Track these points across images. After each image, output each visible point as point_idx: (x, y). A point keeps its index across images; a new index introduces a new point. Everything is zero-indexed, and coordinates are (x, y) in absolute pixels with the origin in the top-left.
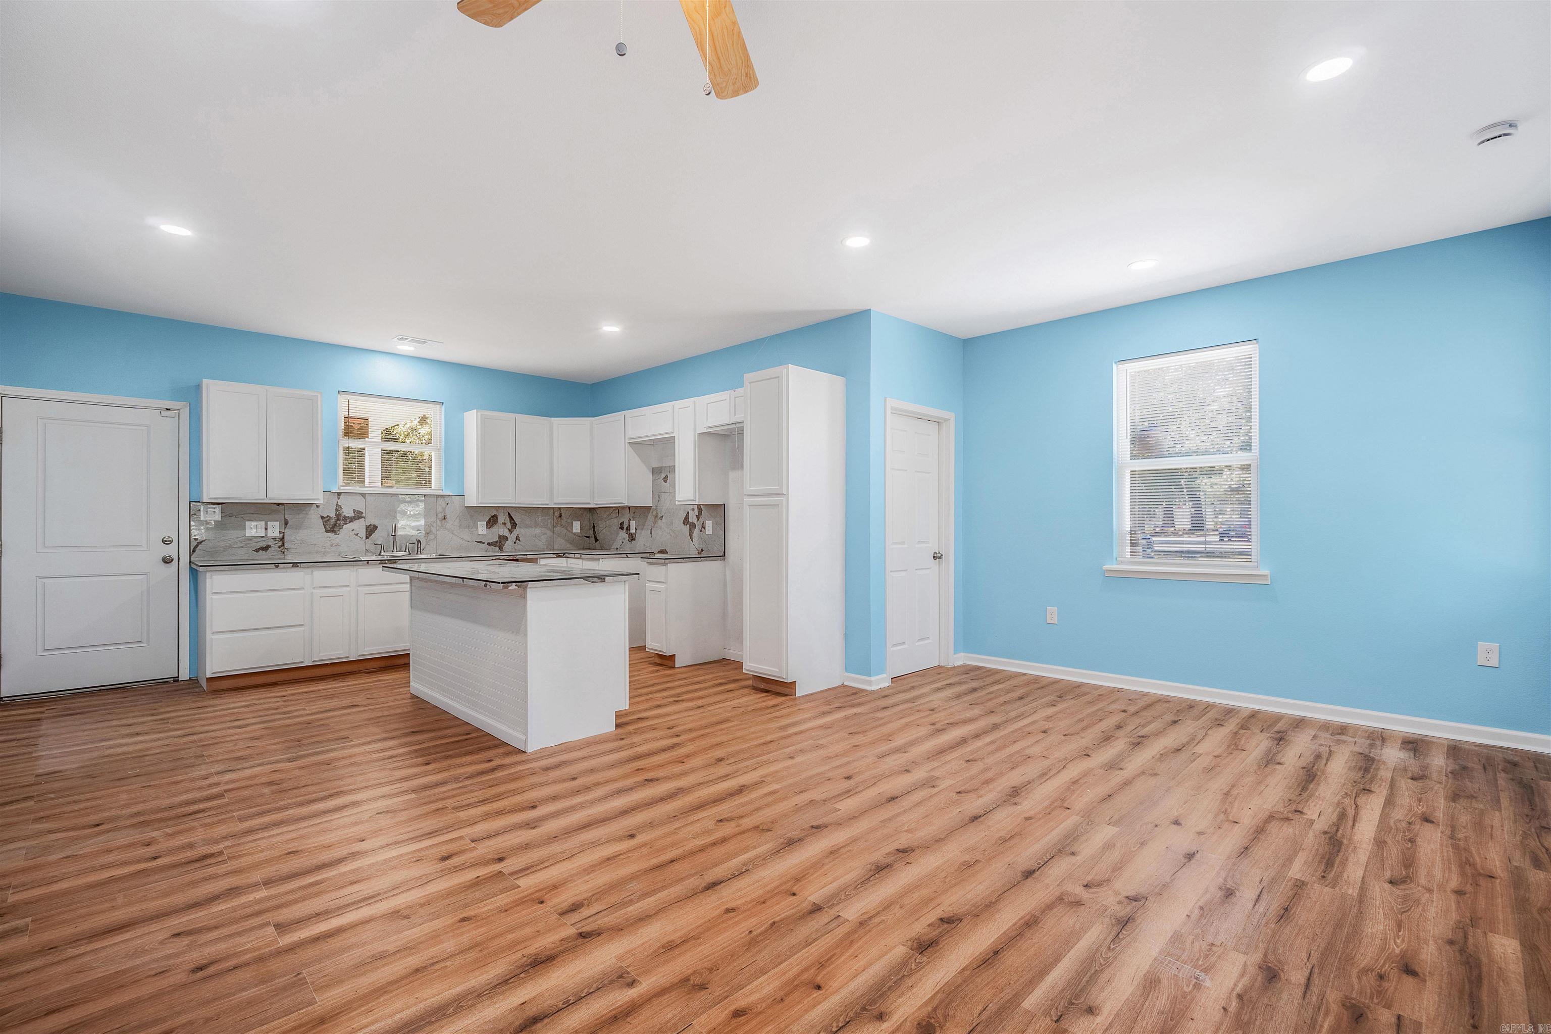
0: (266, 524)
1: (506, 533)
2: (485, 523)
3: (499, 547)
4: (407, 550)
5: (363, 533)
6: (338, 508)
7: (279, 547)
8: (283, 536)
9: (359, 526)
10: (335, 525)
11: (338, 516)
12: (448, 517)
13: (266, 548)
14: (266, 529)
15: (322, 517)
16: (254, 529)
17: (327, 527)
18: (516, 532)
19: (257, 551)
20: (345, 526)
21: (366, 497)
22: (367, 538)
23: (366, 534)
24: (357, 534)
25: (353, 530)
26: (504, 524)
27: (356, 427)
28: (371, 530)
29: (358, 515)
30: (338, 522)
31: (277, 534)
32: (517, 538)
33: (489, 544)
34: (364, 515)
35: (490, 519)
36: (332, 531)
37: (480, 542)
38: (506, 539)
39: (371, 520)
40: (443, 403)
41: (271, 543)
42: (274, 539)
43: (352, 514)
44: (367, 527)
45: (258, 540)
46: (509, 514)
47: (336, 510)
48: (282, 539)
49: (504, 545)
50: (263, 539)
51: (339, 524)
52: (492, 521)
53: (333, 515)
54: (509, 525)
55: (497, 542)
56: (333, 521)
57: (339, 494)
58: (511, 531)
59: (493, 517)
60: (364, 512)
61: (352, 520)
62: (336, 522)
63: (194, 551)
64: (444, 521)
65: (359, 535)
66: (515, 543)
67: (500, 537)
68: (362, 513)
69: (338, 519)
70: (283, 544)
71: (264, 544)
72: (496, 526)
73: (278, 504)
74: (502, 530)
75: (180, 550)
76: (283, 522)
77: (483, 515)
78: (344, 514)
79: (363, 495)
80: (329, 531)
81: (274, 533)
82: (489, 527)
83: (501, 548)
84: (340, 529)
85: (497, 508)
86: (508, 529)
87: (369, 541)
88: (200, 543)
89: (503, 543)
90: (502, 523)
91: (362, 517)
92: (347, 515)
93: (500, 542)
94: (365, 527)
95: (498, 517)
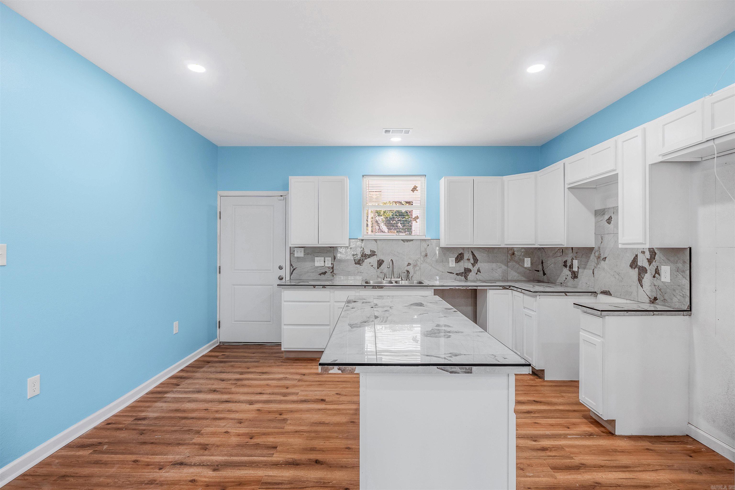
0: (325, 259)
1: (470, 266)
2: (454, 259)
3: (465, 277)
4: (400, 277)
5: (376, 265)
6: (362, 249)
7: (331, 273)
8: (333, 266)
9: (373, 260)
10: (360, 260)
11: (362, 254)
12: (428, 254)
13: (325, 273)
14: (325, 262)
15: (353, 255)
16: (319, 262)
17: (356, 261)
18: (477, 266)
19: (320, 274)
20: (365, 261)
21: (378, 242)
22: (378, 268)
23: (378, 266)
24: (372, 266)
25: (370, 263)
26: (468, 260)
27: (374, 197)
28: (380, 263)
29: (373, 254)
30: (362, 258)
31: (330, 265)
32: (479, 271)
33: (457, 274)
34: (376, 253)
35: (458, 256)
36: (359, 263)
37: (451, 273)
38: (470, 271)
39: (380, 256)
40: (426, 175)
41: (327, 270)
42: (329, 268)
43: (369, 253)
44: (378, 261)
45: (321, 268)
46: (472, 252)
48: (333, 268)
50: (323, 268)
52: (459, 258)
53: (359, 253)
54: (472, 261)
55: (463, 273)
56: (359, 257)
57: (362, 240)
58: (473, 265)
59: (460, 254)
60: (376, 252)
61: (369, 256)
63: (292, 274)
64: (425, 257)
65: (373, 266)
66: (477, 274)
67: (465, 269)
69: (362, 256)
70: (333, 271)
71: (323, 271)
72: (462, 261)
73: (331, 247)
74: (467, 264)
75: (286, 273)
76: (333, 258)
77: (453, 253)
78: (365, 253)
79: (376, 240)
80: (357, 263)
81: (328, 264)
82: (457, 261)
83: (466, 278)
84: (363, 262)
85: (463, 249)
86: (472, 263)
87: (379, 270)
88: (294, 269)
89: (468, 274)
90: (467, 259)
91: (375, 255)
92: (367, 254)
93: (465, 273)
94: (377, 261)
95: (465, 255)
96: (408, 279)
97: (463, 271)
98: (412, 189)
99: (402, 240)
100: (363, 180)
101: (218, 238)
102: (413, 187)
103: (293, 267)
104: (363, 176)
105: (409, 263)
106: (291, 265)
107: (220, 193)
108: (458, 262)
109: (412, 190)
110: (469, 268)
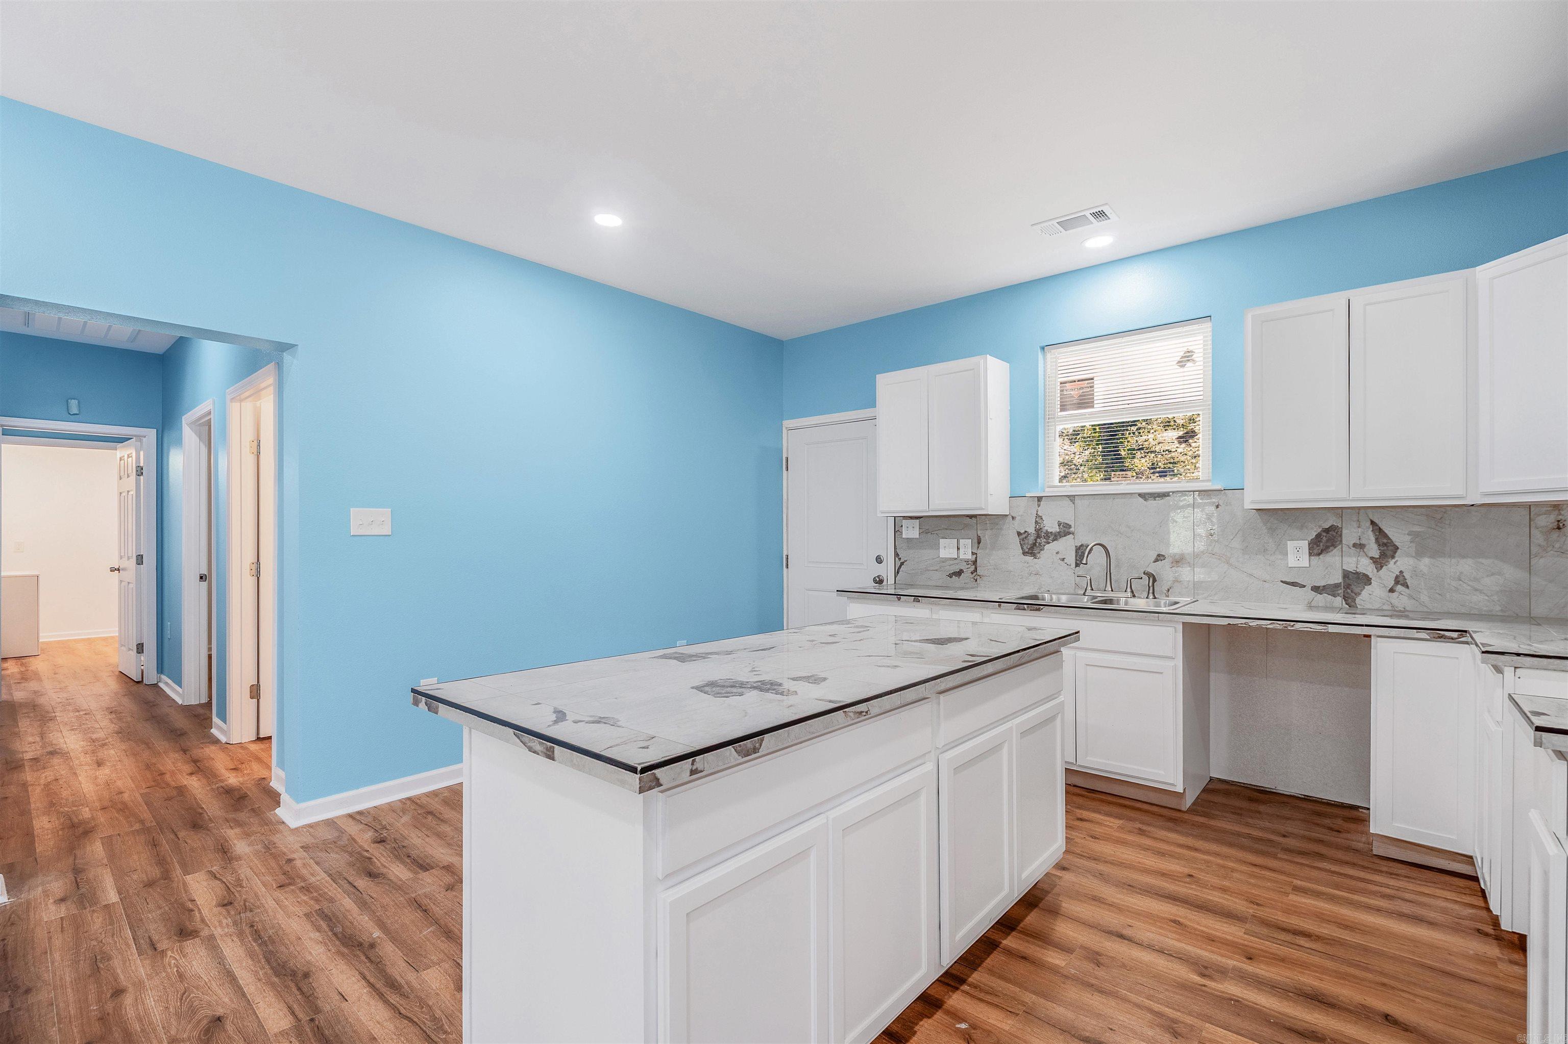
0: (958, 542)
1: (1365, 566)
2: (1305, 544)
3: (1345, 598)
4: (1129, 590)
5: (1071, 558)
6: (1039, 519)
7: (972, 573)
8: (976, 558)
9: (1066, 546)
10: (1034, 544)
11: (1038, 531)
12: (1218, 531)
13: (959, 573)
14: (958, 549)
15: (1019, 534)
16: (947, 549)
17: (1025, 548)
18: (1393, 567)
19: (950, 576)
20: (1047, 547)
21: (1076, 501)
22: (1077, 565)
23: (1076, 560)
24: (1063, 559)
25: (1057, 553)
26: (1359, 546)
28: (1081, 553)
29: (1065, 530)
30: (1038, 540)
31: (969, 556)
32: (1400, 580)
33: (1316, 589)
34: (1072, 529)
35: (1318, 536)
36: (1031, 553)
37: (1293, 584)
38: (1366, 580)
39: (1083, 536)
40: (1211, 318)
41: (963, 566)
42: (967, 561)
43: (1055, 529)
44: (1077, 548)
45: (952, 562)
46: (1372, 523)
47: (1036, 522)
48: (975, 562)
49: (1358, 594)
50: (956, 562)
51: (1040, 543)
52: (1325, 541)
53: (1031, 530)
54: (1374, 550)
55: (1337, 586)
56: (1031, 539)
57: (1040, 499)
58: (1379, 563)
59: (1327, 531)
60: (1073, 526)
61: (1057, 536)
62: (1036, 540)
63: (898, 573)
64: (1210, 538)
65: (1066, 561)
66: (1392, 590)
67: (1346, 575)
68: (1070, 526)
69: (1038, 536)
70: (976, 570)
71: (957, 568)
72: (1336, 551)
73: (971, 517)
74: (1355, 559)
75: (887, 570)
76: (976, 541)
77: (1301, 528)
78: (1046, 528)
79: (1072, 498)
80: (1026, 553)
81: (966, 553)
82: (1316, 551)
83: (1350, 601)
84: (1041, 550)
85: (1339, 512)
86: (1372, 558)
87: (1081, 570)
88: (902, 564)
89: (1357, 590)
90: (1355, 545)
91: (1069, 533)
92: (1050, 530)
93: (1348, 586)
94: (1074, 549)
95: (1345, 532)
96: (1151, 596)
97: (1337, 578)
98: (1178, 359)
99: (1140, 495)
100: (1045, 359)
101: (784, 504)
102: (1182, 354)
103: (900, 559)
104: (1043, 348)
105: (1159, 555)
106: (897, 555)
107: (787, 423)
108: (1319, 554)
109: (1179, 362)
110: (1361, 569)
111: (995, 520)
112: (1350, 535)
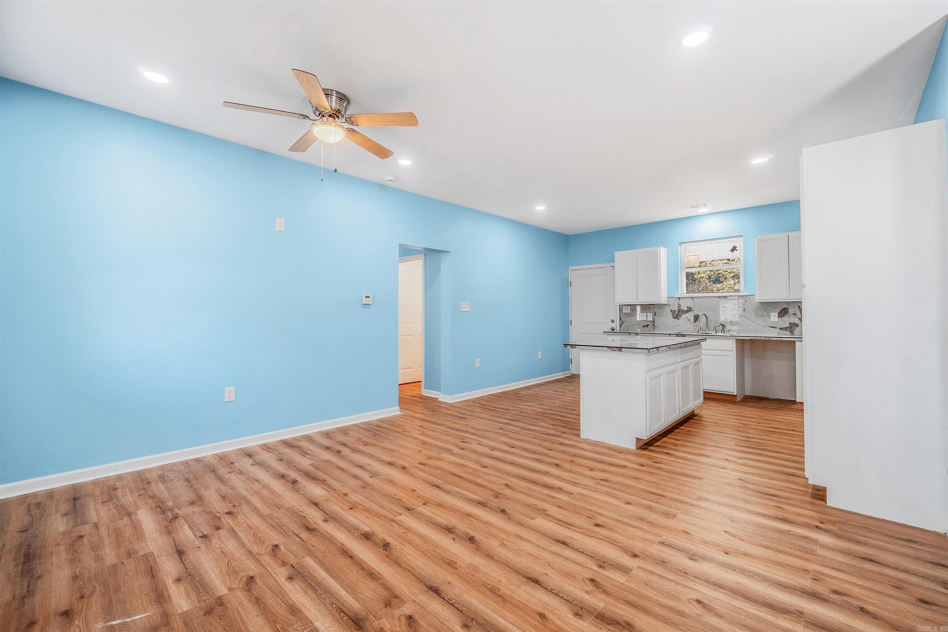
0: (647, 314)
1: (797, 321)
2: (777, 314)
4: (715, 330)
5: (692, 319)
6: (679, 306)
7: (653, 326)
8: (654, 320)
9: (690, 315)
10: (678, 315)
11: (679, 310)
12: (746, 309)
13: (647, 326)
14: (647, 317)
15: (672, 311)
16: (642, 317)
17: (674, 316)
19: (644, 327)
20: (683, 316)
21: (694, 299)
22: (695, 322)
24: (689, 320)
25: (687, 318)
26: (794, 314)
27: (692, 260)
28: (696, 318)
29: (690, 310)
30: (679, 313)
31: (651, 319)
33: (780, 329)
35: (781, 311)
36: (676, 318)
37: (773, 327)
38: (797, 325)
39: (696, 312)
40: (745, 235)
41: (649, 323)
42: (650, 321)
43: (686, 309)
44: (695, 316)
45: (644, 322)
46: (799, 306)
47: (678, 307)
48: (654, 322)
49: (794, 330)
50: (646, 321)
51: (680, 315)
52: (783, 312)
53: (677, 309)
54: (799, 316)
55: (788, 327)
56: (676, 313)
57: (680, 298)
59: (784, 309)
61: (687, 312)
63: (621, 326)
64: (742, 312)
67: (790, 324)
68: (692, 308)
69: (679, 312)
70: (654, 324)
71: (646, 324)
72: (787, 316)
73: (652, 305)
74: (793, 319)
75: (616, 326)
76: (654, 314)
77: (775, 308)
78: (682, 309)
79: (692, 298)
81: (650, 318)
82: (780, 316)
83: (792, 332)
84: (680, 317)
85: (788, 303)
86: (799, 318)
87: (696, 324)
88: (623, 323)
89: (794, 329)
90: (793, 314)
91: (691, 311)
92: (684, 310)
93: (791, 328)
94: (693, 316)
95: (789, 310)
96: (723, 332)
97: (788, 325)
98: (731, 249)
99: (718, 297)
100: (680, 247)
101: (570, 300)
102: (732, 248)
103: (622, 321)
104: (680, 243)
106: (620, 319)
107: (571, 268)
108: (781, 317)
109: (731, 251)
110: (795, 322)
111: (661, 306)
112: (791, 311)
